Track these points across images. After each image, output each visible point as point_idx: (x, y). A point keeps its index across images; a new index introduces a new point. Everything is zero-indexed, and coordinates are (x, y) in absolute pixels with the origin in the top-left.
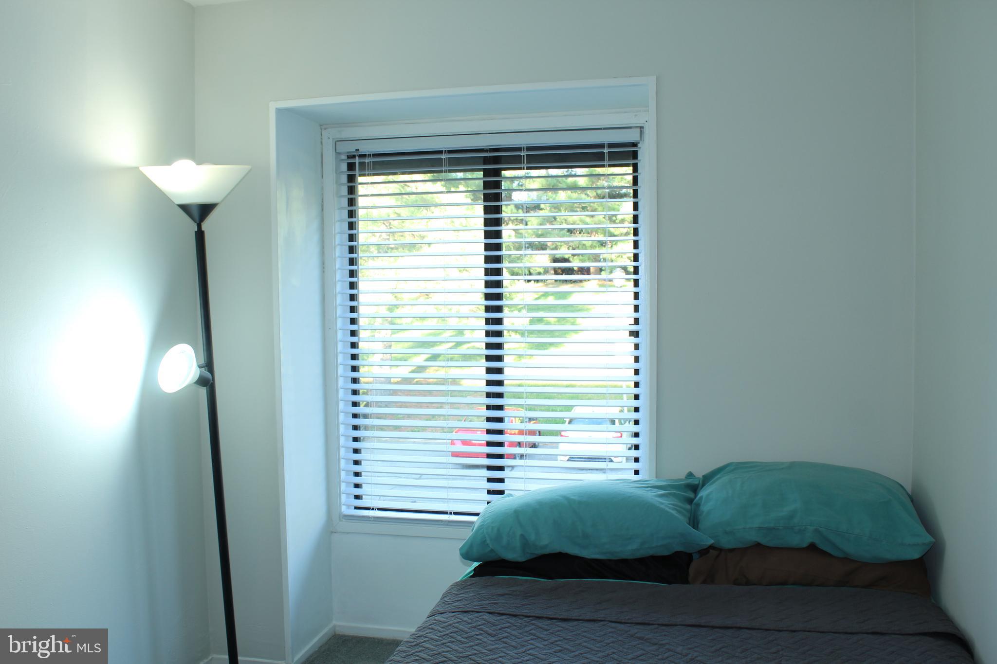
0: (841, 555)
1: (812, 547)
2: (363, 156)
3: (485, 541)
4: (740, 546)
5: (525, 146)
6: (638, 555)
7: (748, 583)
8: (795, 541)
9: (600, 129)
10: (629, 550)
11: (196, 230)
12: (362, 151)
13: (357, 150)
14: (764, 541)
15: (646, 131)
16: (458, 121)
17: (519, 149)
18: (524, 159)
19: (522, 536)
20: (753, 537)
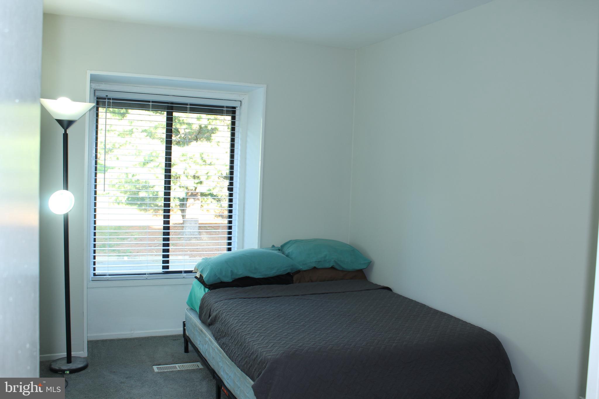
0: (341, 269)
1: (333, 268)
2: (109, 99)
3: (216, 274)
4: (309, 268)
5: (189, 103)
6: (275, 275)
7: (312, 281)
8: (328, 265)
9: (223, 100)
10: (272, 273)
11: (64, 133)
12: (109, 96)
13: (107, 96)
14: (317, 266)
15: (243, 103)
16: (159, 88)
17: (187, 104)
18: (189, 109)
19: (232, 271)
20: (314, 265)
